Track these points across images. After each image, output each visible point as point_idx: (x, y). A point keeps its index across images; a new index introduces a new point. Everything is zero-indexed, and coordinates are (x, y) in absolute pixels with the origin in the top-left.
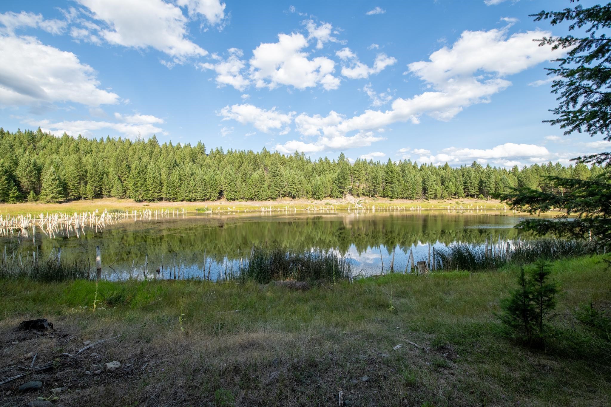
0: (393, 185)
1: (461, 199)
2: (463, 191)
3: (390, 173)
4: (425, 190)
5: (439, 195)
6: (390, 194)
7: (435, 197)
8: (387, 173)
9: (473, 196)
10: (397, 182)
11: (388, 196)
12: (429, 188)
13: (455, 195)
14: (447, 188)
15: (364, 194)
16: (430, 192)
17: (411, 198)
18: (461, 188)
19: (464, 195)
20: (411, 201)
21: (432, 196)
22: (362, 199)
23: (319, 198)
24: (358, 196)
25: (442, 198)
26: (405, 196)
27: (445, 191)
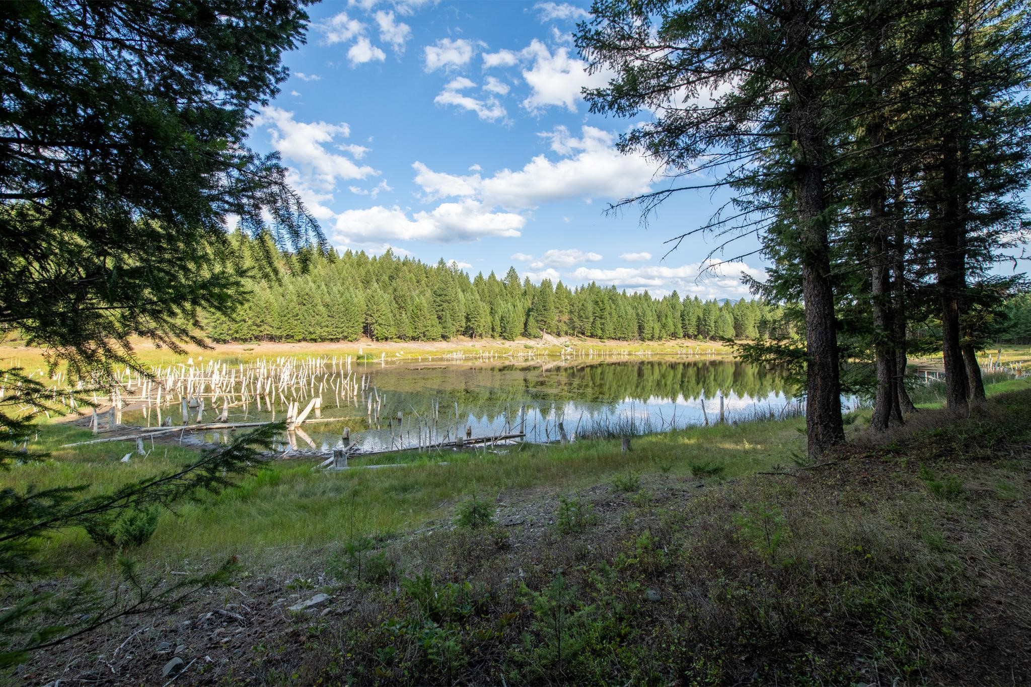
0: (603, 321)
1: (678, 340)
2: (681, 330)
3: (600, 303)
4: (641, 329)
5: (657, 335)
6: (599, 333)
7: (652, 338)
8: (596, 303)
9: (689, 337)
10: (608, 316)
11: (597, 336)
12: (646, 325)
13: (674, 336)
14: (664, 326)
15: (566, 333)
16: (647, 332)
17: (624, 339)
18: (680, 325)
19: (682, 335)
20: (625, 343)
21: (649, 336)
22: (564, 339)
23: (510, 338)
24: (559, 335)
25: (660, 338)
26: (619, 335)
27: (663, 331)
